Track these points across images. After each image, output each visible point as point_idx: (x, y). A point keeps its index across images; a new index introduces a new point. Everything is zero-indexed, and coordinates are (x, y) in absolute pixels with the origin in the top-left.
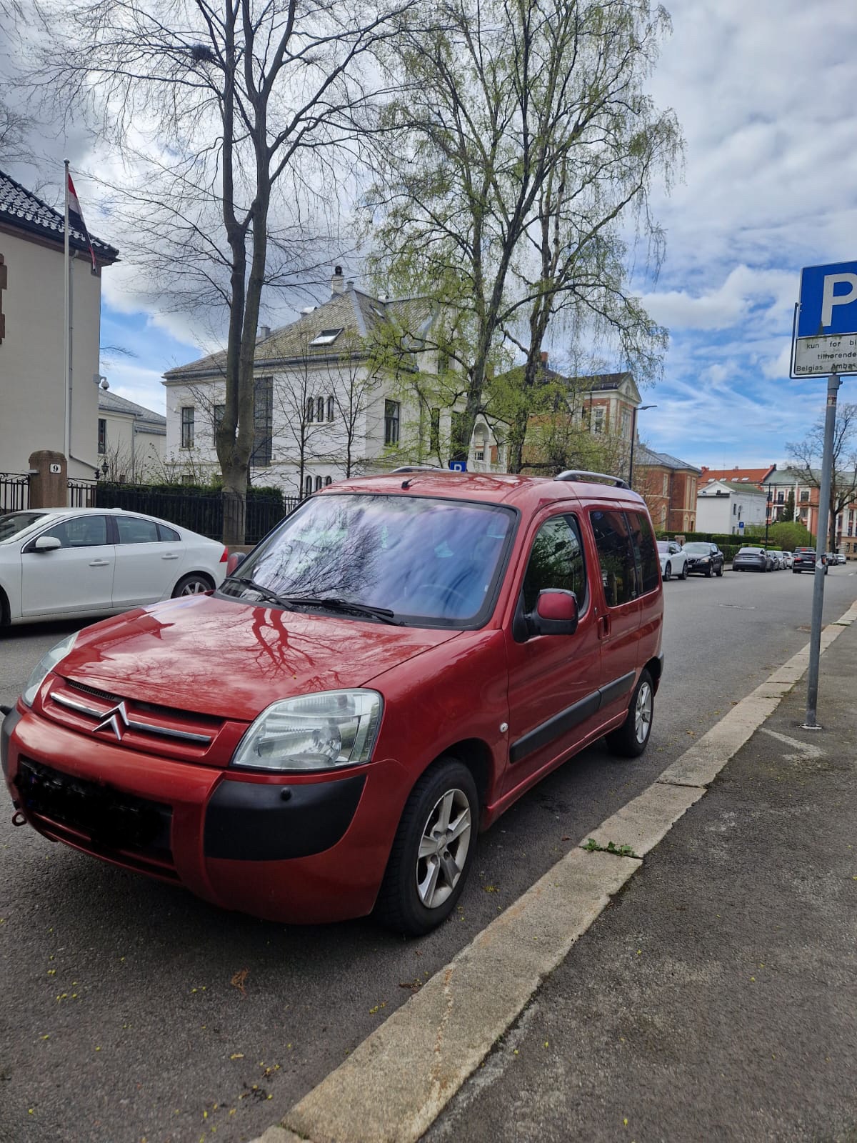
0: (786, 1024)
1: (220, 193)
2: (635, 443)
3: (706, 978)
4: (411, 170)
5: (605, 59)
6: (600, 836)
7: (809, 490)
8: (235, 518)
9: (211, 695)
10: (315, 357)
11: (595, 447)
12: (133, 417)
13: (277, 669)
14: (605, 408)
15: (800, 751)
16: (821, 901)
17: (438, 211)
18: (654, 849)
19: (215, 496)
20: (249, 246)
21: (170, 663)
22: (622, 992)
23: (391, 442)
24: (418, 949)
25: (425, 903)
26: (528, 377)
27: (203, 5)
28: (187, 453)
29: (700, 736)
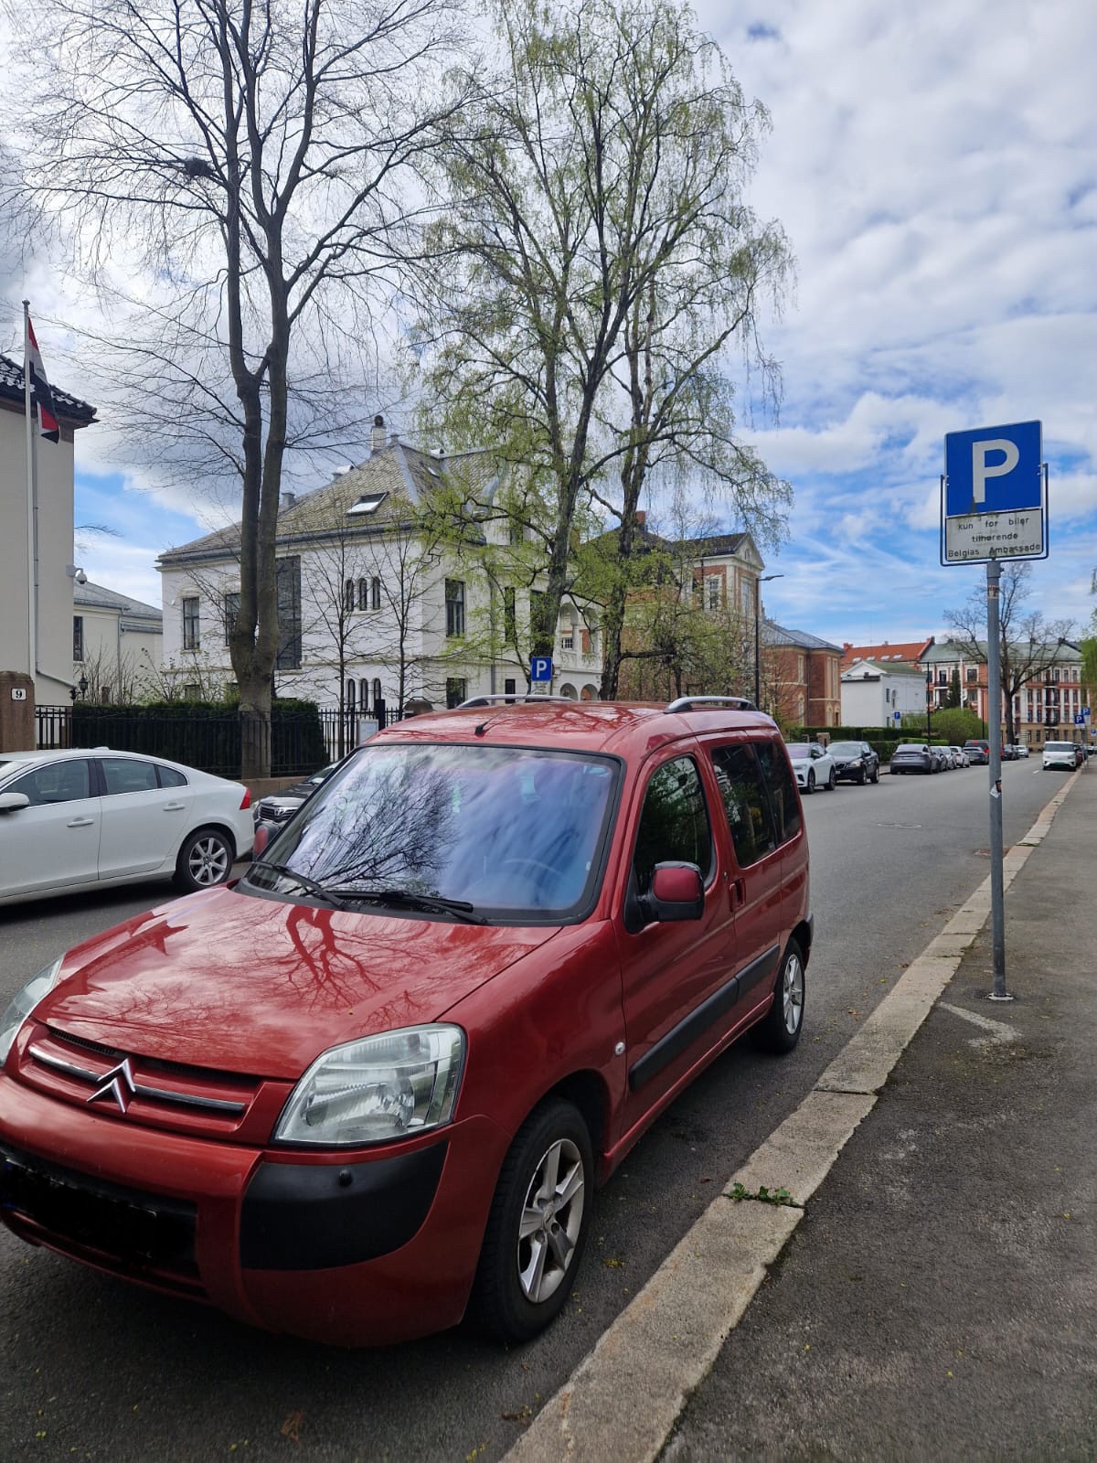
0: (994, 1438)
1: (226, 337)
2: (760, 620)
3: (893, 1378)
4: (463, 301)
5: (694, 163)
6: (746, 1178)
7: (976, 667)
8: (258, 743)
9: (235, 1039)
10: (354, 529)
11: (710, 627)
12: (118, 612)
13: (318, 989)
14: (720, 578)
15: (989, 1033)
16: (1026, 1253)
17: (501, 349)
18: (818, 1191)
19: (229, 716)
20: (265, 400)
21: (178, 991)
22: (789, 1409)
23: (455, 634)
24: (525, 1362)
25: (530, 1298)
26: (623, 545)
27: (197, 110)
28: (191, 658)
29: (867, 1017)
